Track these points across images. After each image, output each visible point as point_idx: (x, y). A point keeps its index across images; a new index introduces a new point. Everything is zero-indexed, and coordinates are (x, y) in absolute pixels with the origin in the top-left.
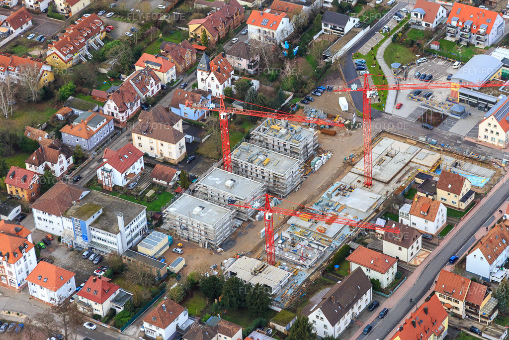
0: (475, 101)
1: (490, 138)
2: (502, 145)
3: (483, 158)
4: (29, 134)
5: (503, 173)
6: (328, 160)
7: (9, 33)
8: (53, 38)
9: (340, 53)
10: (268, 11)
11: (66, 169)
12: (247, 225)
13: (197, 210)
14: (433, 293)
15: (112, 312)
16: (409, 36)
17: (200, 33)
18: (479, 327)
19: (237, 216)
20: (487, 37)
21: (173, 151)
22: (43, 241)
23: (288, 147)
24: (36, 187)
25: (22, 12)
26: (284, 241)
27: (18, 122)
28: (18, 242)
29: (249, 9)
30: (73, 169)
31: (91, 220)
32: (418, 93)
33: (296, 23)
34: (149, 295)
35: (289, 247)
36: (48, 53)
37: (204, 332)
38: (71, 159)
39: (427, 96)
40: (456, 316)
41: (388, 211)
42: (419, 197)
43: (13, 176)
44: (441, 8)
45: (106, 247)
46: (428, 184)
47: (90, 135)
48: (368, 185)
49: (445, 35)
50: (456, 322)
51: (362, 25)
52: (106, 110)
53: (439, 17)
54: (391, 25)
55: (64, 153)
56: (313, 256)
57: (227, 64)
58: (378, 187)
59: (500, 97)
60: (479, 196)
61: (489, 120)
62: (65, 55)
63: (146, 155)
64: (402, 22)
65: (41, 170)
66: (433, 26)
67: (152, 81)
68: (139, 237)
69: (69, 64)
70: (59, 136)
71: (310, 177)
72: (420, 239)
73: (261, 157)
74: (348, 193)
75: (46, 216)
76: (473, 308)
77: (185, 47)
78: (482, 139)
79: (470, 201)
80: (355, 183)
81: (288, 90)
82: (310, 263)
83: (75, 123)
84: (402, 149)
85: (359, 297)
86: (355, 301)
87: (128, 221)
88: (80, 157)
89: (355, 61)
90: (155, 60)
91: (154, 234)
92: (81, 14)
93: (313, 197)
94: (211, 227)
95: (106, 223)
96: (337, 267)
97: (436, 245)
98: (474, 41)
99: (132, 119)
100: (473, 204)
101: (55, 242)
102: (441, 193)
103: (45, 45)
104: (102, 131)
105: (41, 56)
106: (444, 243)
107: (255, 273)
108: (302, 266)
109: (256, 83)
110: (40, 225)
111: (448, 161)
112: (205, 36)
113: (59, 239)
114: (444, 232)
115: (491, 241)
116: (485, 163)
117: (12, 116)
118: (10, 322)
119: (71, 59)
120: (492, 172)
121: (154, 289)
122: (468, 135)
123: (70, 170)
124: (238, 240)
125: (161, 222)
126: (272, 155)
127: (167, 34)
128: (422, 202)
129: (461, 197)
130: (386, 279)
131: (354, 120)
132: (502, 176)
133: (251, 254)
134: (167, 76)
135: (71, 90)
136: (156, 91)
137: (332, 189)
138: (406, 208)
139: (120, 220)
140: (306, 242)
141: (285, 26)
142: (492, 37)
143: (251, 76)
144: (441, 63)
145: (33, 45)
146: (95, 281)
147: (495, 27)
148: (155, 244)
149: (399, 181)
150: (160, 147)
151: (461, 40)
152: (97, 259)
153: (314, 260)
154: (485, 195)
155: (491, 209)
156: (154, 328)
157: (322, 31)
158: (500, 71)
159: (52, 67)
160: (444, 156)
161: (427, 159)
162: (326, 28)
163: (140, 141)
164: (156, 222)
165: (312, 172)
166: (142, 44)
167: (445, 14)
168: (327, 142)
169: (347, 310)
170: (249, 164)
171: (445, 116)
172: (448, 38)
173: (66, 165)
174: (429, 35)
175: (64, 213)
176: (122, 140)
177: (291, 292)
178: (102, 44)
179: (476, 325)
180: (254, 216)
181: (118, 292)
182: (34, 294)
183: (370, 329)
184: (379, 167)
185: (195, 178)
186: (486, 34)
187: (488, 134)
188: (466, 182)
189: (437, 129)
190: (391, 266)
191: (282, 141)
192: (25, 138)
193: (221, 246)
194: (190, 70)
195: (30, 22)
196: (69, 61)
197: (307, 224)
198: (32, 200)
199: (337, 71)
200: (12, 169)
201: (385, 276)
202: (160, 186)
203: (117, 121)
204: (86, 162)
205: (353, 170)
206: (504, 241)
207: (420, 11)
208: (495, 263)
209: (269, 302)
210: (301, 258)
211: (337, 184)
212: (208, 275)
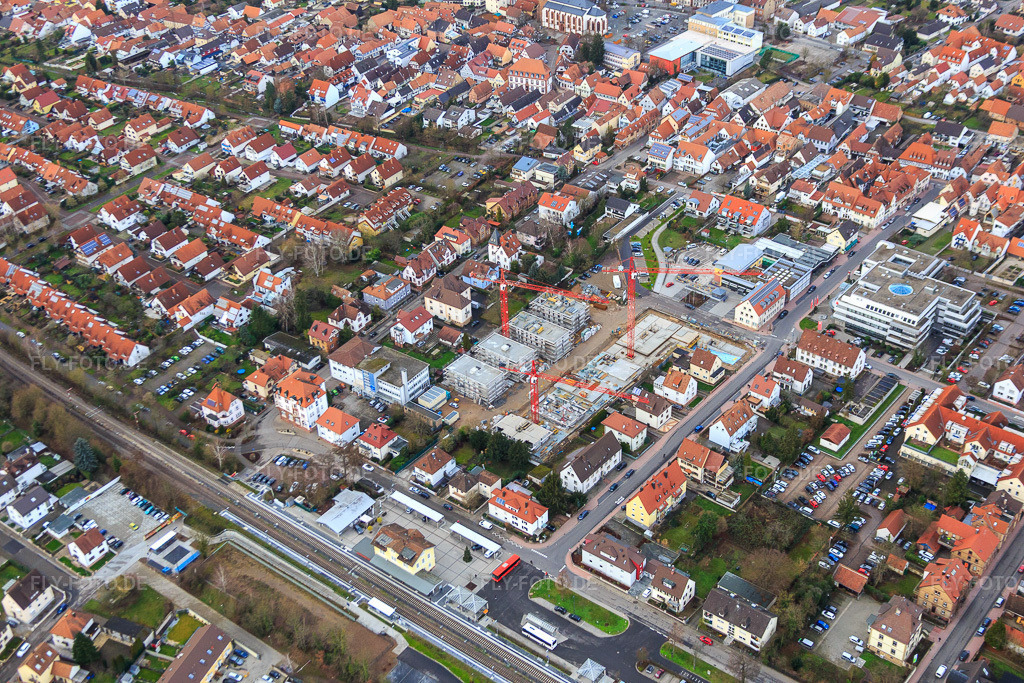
0: (736, 286)
1: (745, 320)
2: (755, 328)
3: (737, 338)
4: (335, 293)
5: (753, 353)
6: (597, 331)
7: (328, 200)
8: (366, 207)
9: (618, 236)
10: (558, 193)
11: (364, 325)
12: (519, 385)
13: (474, 369)
14: (676, 459)
15: (389, 456)
16: (683, 223)
17: (496, 210)
18: (715, 492)
19: (509, 378)
20: (753, 228)
21: (460, 316)
22: (337, 389)
23: (561, 318)
24: (335, 340)
25: (340, 183)
26: (549, 403)
27: (326, 282)
28: (312, 388)
29: (543, 190)
30: (371, 326)
31: (379, 373)
32: (685, 276)
33: (583, 206)
34: (424, 443)
35: (552, 408)
36: (360, 221)
37: (466, 480)
38: (369, 317)
39: (693, 279)
40: (694, 480)
41: (645, 382)
42: (672, 371)
43: (316, 329)
44: (714, 199)
45: (391, 398)
46: (683, 359)
47: (388, 296)
48: (631, 356)
49: (716, 224)
50: (695, 485)
51: (642, 211)
52: (405, 274)
53: (712, 207)
54: (668, 212)
55: (363, 312)
56: (573, 418)
57: (516, 240)
58: (640, 359)
59: (758, 284)
60: (729, 373)
61: (744, 305)
62: (374, 223)
63: (436, 318)
64: (678, 210)
65: (341, 325)
66: (705, 215)
67: (448, 251)
68: (421, 390)
69: (378, 232)
70: (361, 296)
71: (579, 347)
72: (670, 409)
73: (536, 326)
74: (612, 363)
75: (340, 367)
76: (711, 476)
77: (481, 222)
78: (737, 320)
79: (719, 376)
80: (619, 354)
81: (569, 266)
82: (570, 424)
83: (376, 285)
84: (665, 325)
85: (609, 457)
86: (605, 461)
87: (410, 377)
88: (377, 316)
89: (632, 243)
90: (453, 233)
91: (434, 389)
92: (393, 187)
93: (580, 365)
94: (484, 386)
95: (392, 377)
96: (594, 429)
97: (685, 415)
98: (741, 231)
99: (427, 285)
100: (722, 380)
101: (347, 390)
102: (694, 368)
103: (358, 212)
104: (399, 293)
105: (354, 223)
106: (691, 414)
107: (519, 430)
108: (562, 426)
109: (540, 259)
110: (336, 374)
111: (705, 339)
112: (500, 213)
113: (351, 387)
114: (693, 403)
115: (733, 415)
116: (737, 343)
117: (323, 275)
118: (299, 459)
119: (380, 227)
120: (743, 351)
121: (429, 438)
122: (726, 316)
123: (368, 326)
124: (508, 399)
125: (441, 378)
126: (546, 324)
127: (467, 209)
128: (675, 375)
129: (711, 372)
130: (635, 443)
131: (624, 297)
132: (753, 356)
133: (518, 412)
134: (461, 249)
135: (376, 255)
136: (451, 260)
137: (597, 358)
138: (660, 380)
139: (404, 375)
140: (569, 405)
141: (572, 208)
142: (758, 228)
143: (537, 252)
144: (709, 249)
145: (348, 212)
146: (375, 427)
147: (761, 219)
148: (434, 398)
149: (658, 355)
150: (449, 311)
151: (729, 229)
152: (382, 408)
153: (574, 421)
154: (735, 372)
155: (738, 385)
156: (423, 473)
157: (605, 215)
158: (761, 259)
159: (362, 234)
160: (701, 335)
161: (686, 336)
162: (609, 212)
163: (431, 305)
164: (437, 378)
165: (581, 342)
166: (444, 218)
167: (717, 205)
168: (598, 315)
169: (596, 468)
170: (525, 331)
171: (707, 298)
172: (718, 227)
173: (364, 322)
174: (701, 223)
175: (356, 366)
176: (417, 302)
177: (550, 448)
178: (409, 215)
179: (712, 490)
180: (524, 379)
181: (396, 439)
182: (323, 436)
183: (616, 487)
184: (642, 341)
185: (476, 340)
186: (752, 225)
187: (744, 316)
188: (717, 359)
189: (699, 309)
190: (641, 431)
191: (556, 312)
192: (331, 295)
193: (492, 403)
194: (484, 243)
195: (348, 192)
196: (377, 229)
197: (571, 389)
198: (331, 352)
199: (615, 251)
200: (316, 322)
201: (635, 440)
202: (445, 346)
203: (413, 285)
204: (383, 320)
205: (619, 342)
206: (745, 416)
207: (695, 201)
208: (735, 434)
209: (529, 456)
210: (562, 419)
211: (602, 354)
212: (478, 428)
